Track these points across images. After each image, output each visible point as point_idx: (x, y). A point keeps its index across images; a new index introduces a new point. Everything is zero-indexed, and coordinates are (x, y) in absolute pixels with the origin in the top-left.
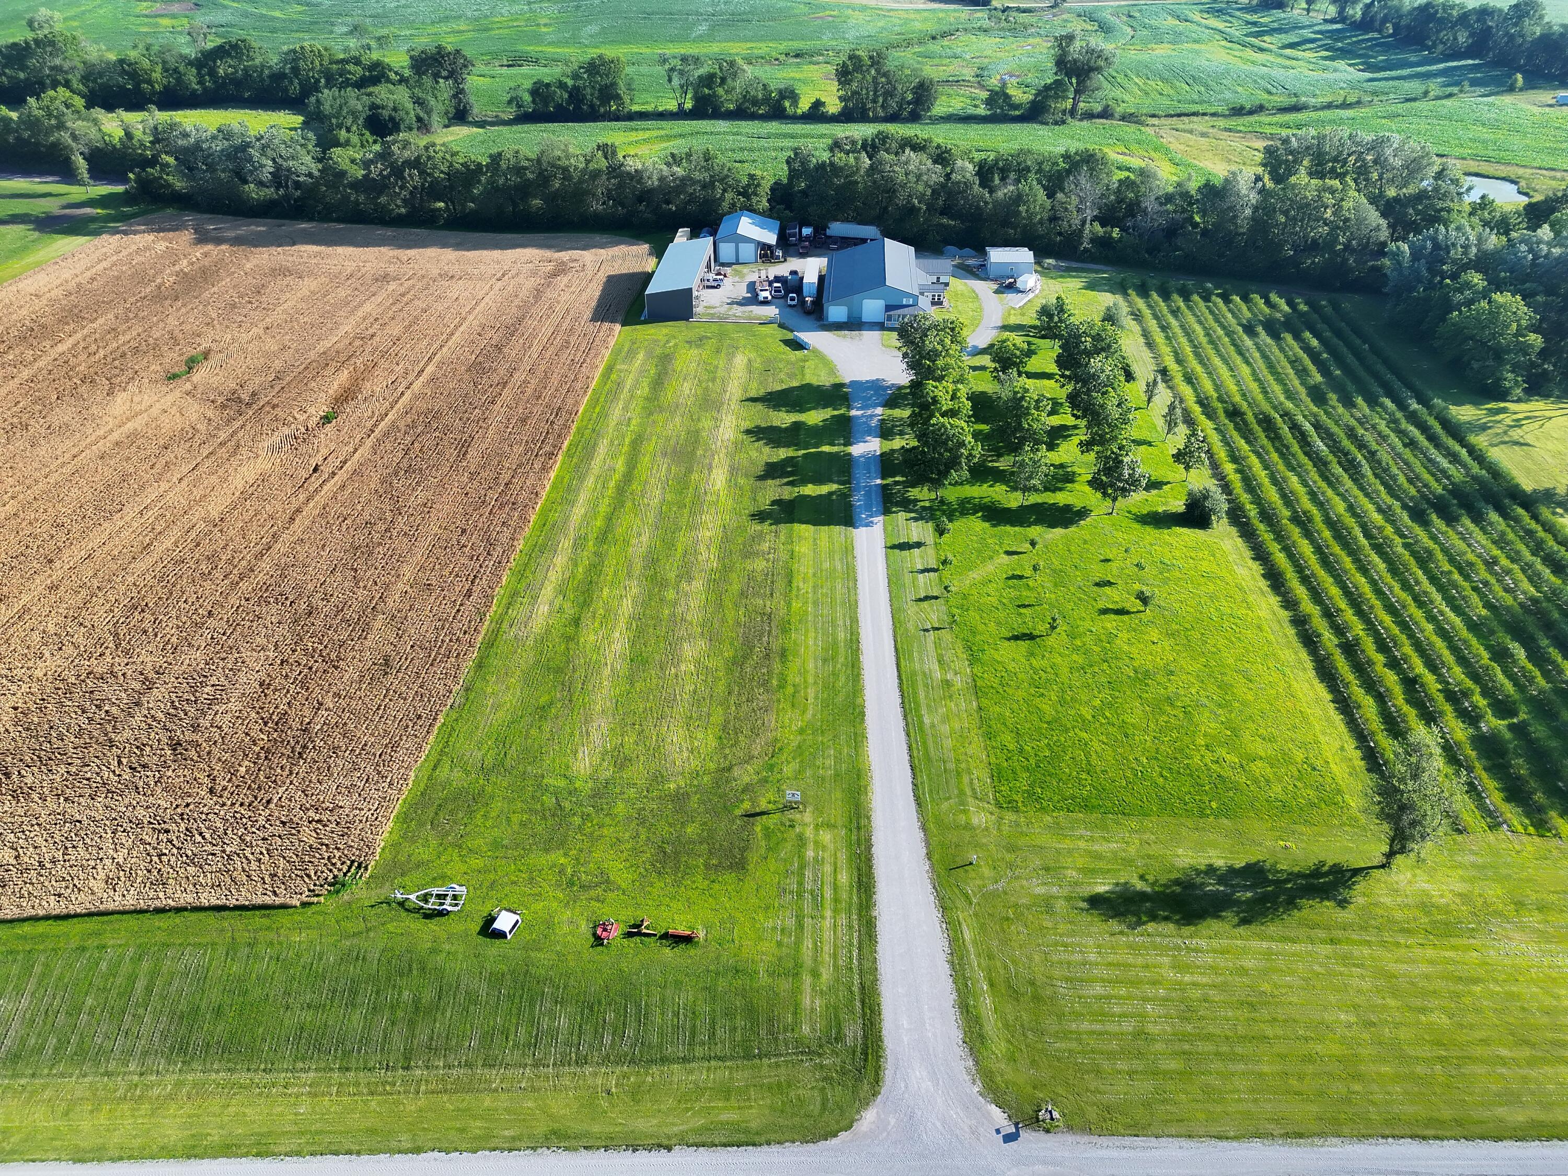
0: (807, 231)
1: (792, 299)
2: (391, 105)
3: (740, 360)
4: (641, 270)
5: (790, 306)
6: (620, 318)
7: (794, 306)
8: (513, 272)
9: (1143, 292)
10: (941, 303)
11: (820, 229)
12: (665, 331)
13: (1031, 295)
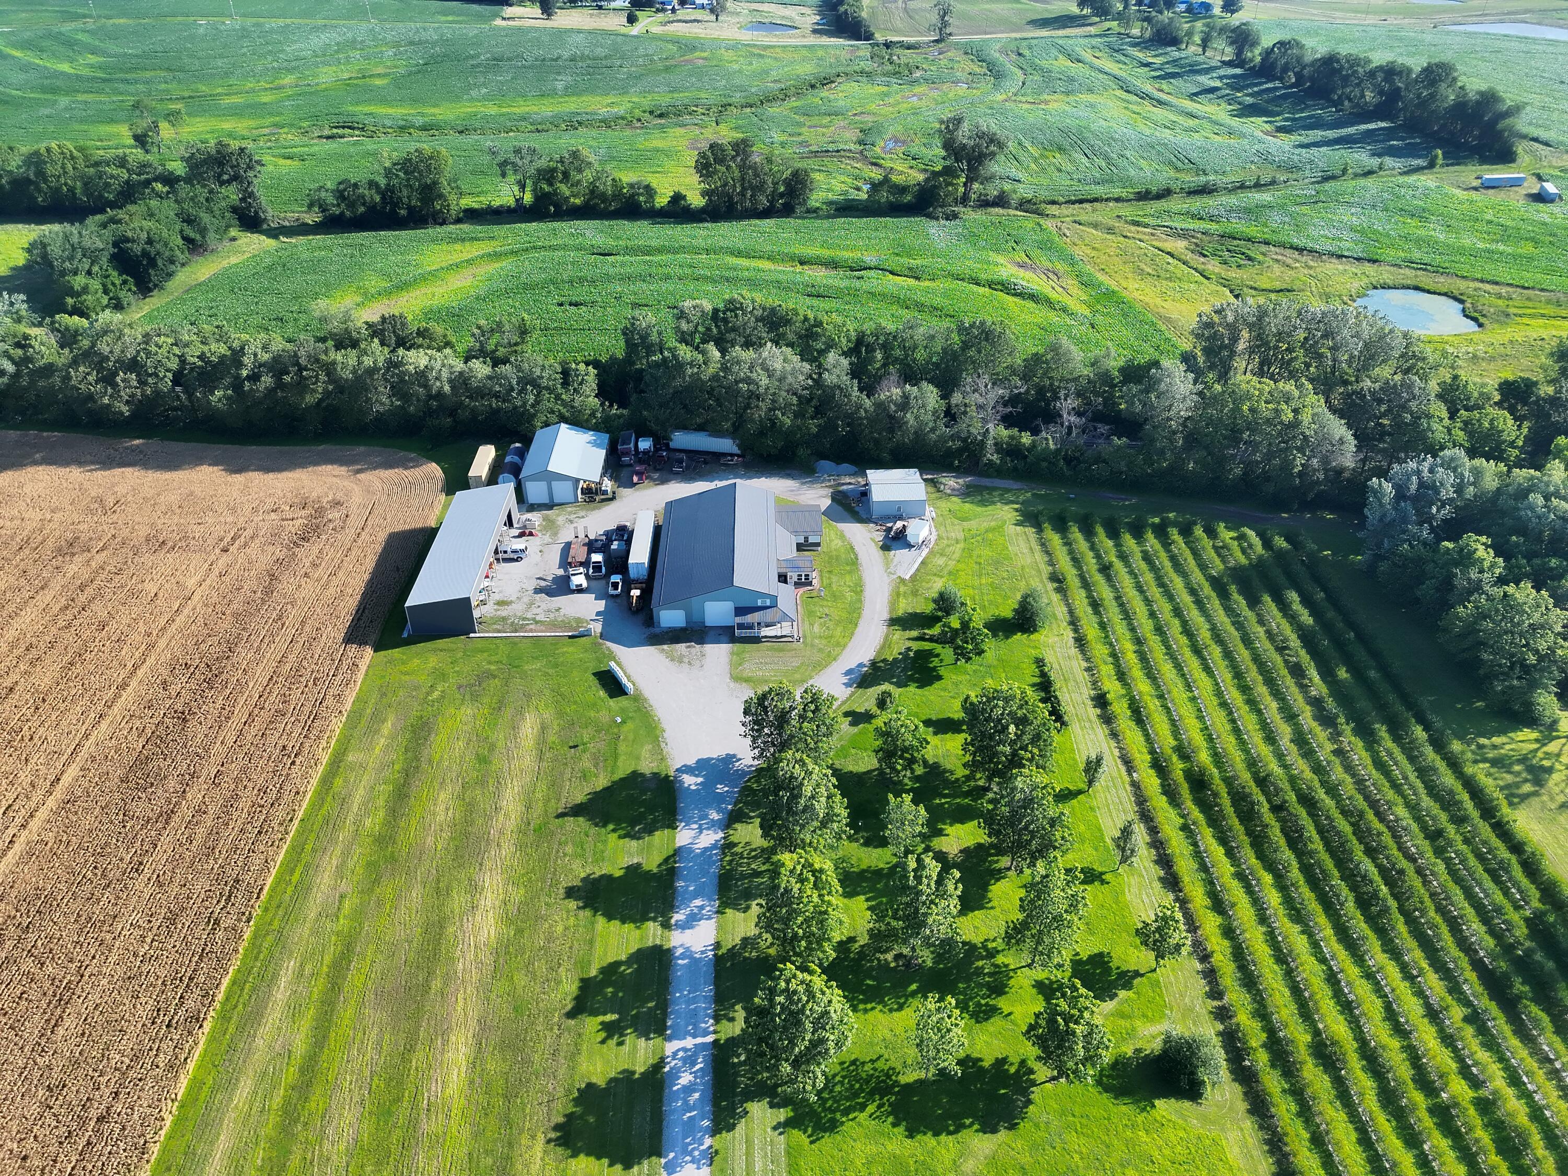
0: (645, 444)
1: (615, 585)
2: (144, 236)
3: (529, 728)
4: (420, 525)
5: (612, 596)
6: (374, 637)
7: (617, 596)
8: (249, 532)
9: (1061, 526)
10: (810, 584)
11: (661, 441)
12: (433, 661)
13: (925, 552)
